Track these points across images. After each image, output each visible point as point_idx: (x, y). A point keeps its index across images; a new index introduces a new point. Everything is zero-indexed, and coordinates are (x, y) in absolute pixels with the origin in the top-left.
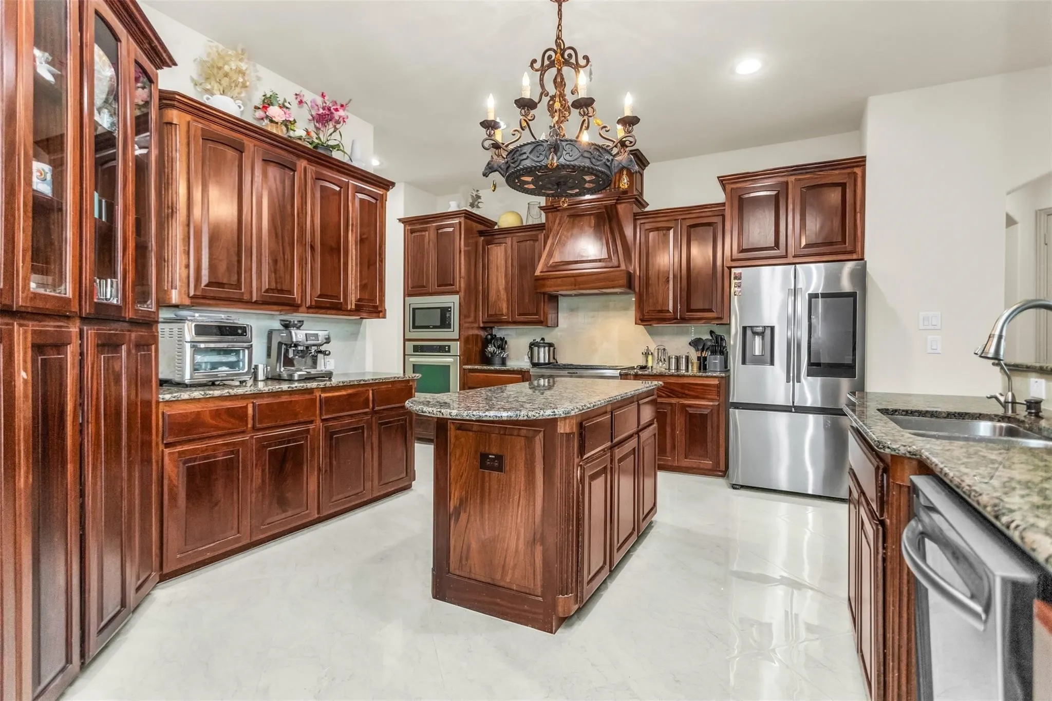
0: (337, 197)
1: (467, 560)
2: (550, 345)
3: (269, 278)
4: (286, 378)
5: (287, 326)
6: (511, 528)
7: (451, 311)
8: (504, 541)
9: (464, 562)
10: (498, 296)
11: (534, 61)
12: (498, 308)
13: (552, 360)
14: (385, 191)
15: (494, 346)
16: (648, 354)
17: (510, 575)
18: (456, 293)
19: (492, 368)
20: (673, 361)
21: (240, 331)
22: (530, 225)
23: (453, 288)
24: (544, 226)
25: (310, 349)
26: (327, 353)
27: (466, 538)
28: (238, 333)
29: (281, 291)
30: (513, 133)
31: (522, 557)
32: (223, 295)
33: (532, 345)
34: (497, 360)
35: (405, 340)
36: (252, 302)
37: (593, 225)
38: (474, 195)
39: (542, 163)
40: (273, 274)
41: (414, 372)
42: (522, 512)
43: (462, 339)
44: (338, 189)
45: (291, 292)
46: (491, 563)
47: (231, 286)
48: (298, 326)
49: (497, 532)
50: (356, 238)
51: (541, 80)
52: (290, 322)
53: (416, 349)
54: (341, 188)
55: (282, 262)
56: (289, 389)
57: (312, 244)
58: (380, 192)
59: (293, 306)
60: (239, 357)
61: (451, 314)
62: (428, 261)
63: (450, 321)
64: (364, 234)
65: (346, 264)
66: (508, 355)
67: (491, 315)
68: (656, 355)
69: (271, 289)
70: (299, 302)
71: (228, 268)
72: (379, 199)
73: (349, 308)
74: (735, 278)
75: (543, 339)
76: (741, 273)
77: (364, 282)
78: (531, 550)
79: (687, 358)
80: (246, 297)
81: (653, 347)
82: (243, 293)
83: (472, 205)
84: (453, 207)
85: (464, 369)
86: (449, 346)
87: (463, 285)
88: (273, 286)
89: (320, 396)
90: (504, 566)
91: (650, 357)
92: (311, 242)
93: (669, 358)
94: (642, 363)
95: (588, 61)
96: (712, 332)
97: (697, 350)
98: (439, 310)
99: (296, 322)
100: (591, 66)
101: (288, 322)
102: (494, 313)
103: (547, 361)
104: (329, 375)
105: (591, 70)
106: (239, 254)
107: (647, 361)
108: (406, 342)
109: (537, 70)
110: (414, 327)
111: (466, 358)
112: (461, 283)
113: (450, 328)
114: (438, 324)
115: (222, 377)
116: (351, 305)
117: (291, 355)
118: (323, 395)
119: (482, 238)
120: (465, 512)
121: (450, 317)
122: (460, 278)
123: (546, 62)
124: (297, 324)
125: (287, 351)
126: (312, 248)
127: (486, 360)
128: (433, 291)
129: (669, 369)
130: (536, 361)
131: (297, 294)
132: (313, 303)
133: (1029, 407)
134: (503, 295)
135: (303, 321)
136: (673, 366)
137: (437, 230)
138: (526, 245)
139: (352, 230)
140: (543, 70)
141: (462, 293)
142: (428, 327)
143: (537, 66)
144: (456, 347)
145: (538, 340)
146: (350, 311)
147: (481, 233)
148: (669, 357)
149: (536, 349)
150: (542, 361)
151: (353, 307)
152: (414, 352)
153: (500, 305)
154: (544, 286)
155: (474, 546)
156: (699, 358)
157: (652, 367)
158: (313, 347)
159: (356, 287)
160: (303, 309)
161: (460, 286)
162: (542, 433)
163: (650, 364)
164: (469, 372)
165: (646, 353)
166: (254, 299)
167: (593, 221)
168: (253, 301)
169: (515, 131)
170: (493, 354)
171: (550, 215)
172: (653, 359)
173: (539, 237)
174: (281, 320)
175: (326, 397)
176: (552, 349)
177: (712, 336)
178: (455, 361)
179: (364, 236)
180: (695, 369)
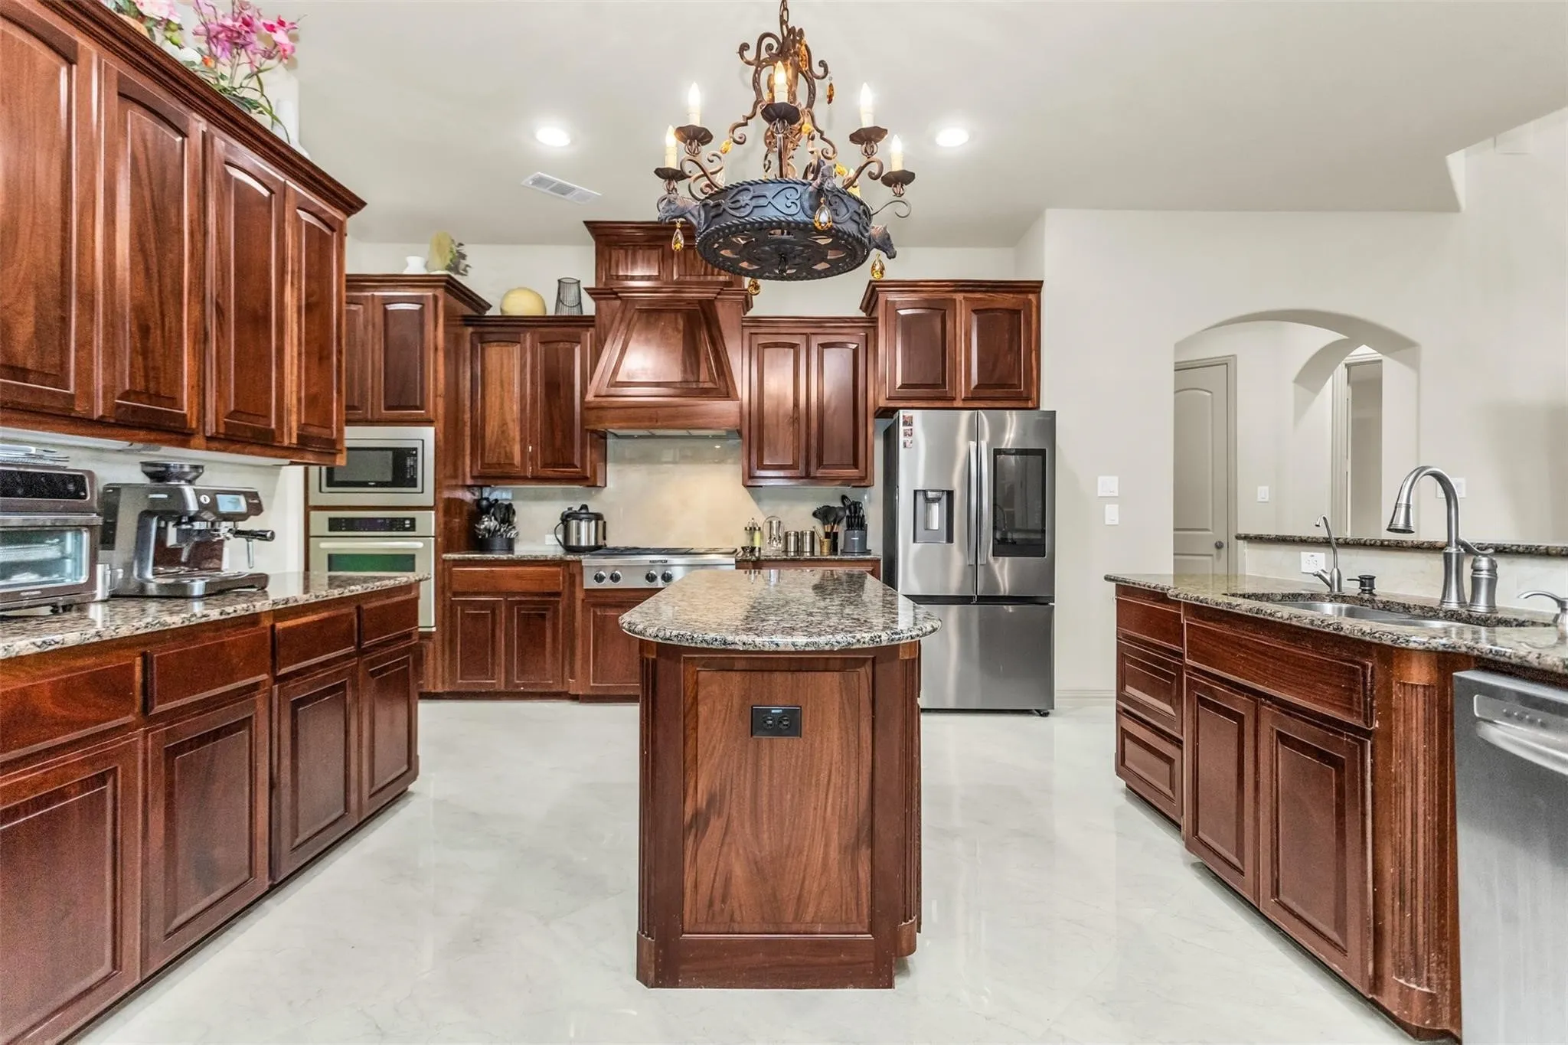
0: (264, 210)
1: (724, 901)
2: (598, 517)
3: (132, 365)
4: (155, 593)
5: (159, 475)
6: (814, 830)
7: (416, 455)
8: (801, 852)
9: (717, 906)
10: (503, 432)
11: (744, 47)
12: (503, 452)
13: (601, 542)
14: (345, 216)
15: (496, 519)
16: (755, 529)
17: (811, 910)
18: (429, 422)
19: (489, 556)
20: (792, 539)
21: (71, 487)
22: (566, 317)
23: (421, 414)
24: (593, 321)
25: (217, 527)
26: (269, 534)
27: (721, 864)
28: (69, 492)
29: (156, 397)
30: (711, 158)
31: (834, 874)
32: (25, 400)
33: (568, 516)
34: (498, 542)
35: (308, 509)
36: (91, 420)
37: (681, 327)
38: (455, 251)
39: (795, 217)
40: (140, 358)
41: (330, 570)
42: (834, 800)
43: (441, 506)
44: (265, 193)
45: (174, 401)
46: (775, 896)
47: (44, 376)
48: (189, 477)
49: (786, 841)
50: (299, 299)
51: (756, 81)
52: (167, 466)
53: (335, 525)
54: (272, 192)
55: (159, 332)
56: (223, 617)
57: (220, 301)
58: (338, 215)
59: (180, 434)
60: (64, 547)
61: (416, 461)
62: (365, 361)
63: (416, 473)
64: (312, 296)
65: (280, 350)
66: (517, 534)
67: (490, 466)
68: (766, 531)
69: (135, 392)
70: (194, 425)
71: (37, 332)
72: (337, 228)
73: (286, 443)
74: (905, 424)
75: (584, 507)
76: (912, 417)
77: (314, 390)
78: (853, 861)
79: (812, 534)
80: (80, 408)
81: (761, 520)
82: (72, 396)
83: (455, 269)
84: (415, 266)
85: (444, 561)
86: (413, 520)
87: (441, 411)
88: (140, 385)
89: (273, 627)
90: (799, 898)
91: (757, 535)
92: (218, 296)
93: (787, 535)
94: (745, 542)
95: (826, 71)
96: (844, 498)
97: (825, 523)
98: (390, 453)
99: (187, 469)
100: (831, 79)
101: (163, 469)
102: (495, 460)
103: (593, 543)
104: (259, 582)
105: (831, 85)
106: (64, 302)
107: (753, 540)
108: (313, 514)
109: (748, 63)
110: (331, 483)
111: (447, 541)
112: (436, 404)
113: (415, 486)
114: (389, 478)
115: (32, 598)
116: (291, 439)
117: (172, 539)
118: (279, 625)
119: (470, 330)
120: (720, 815)
121: (414, 468)
122: (436, 396)
123: (764, 55)
124: (186, 473)
125: (162, 532)
126: (221, 311)
127: (480, 543)
128: (376, 417)
129: (786, 551)
130: (573, 542)
131: (190, 403)
132: (222, 430)
133: (1362, 584)
134: (515, 432)
135: (202, 467)
136: (792, 548)
137: (385, 304)
138: (557, 349)
139: (292, 283)
140: (759, 64)
141: (441, 424)
142: (365, 484)
143: (750, 55)
144: (428, 522)
145: (576, 508)
146: (288, 448)
147: (467, 321)
148: (786, 533)
149: (574, 523)
150: (584, 543)
151: (294, 441)
152: (331, 529)
153: (508, 449)
154: (600, 420)
155: (739, 871)
156: (827, 535)
157: (760, 549)
158: (224, 524)
159: (299, 400)
160: (199, 440)
161: (436, 410)
162: (870, 662)
163: (757, 544)
164: (455, 566)
165: (751, 529)
166: (99, 411)
167: (681, 323)
168: (95, 417)
169: (714, 155)
170: (493, 533)
171: (603, 303)
172: (762, 537)
173: (582, 337)
174: (144, 464)
175: (285, 630)
176: (600, 523)
177: (844, 503)
178: (427, 546)
179: (313, 299)
180: (825, 550)
